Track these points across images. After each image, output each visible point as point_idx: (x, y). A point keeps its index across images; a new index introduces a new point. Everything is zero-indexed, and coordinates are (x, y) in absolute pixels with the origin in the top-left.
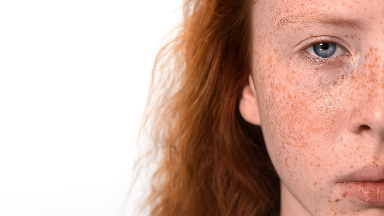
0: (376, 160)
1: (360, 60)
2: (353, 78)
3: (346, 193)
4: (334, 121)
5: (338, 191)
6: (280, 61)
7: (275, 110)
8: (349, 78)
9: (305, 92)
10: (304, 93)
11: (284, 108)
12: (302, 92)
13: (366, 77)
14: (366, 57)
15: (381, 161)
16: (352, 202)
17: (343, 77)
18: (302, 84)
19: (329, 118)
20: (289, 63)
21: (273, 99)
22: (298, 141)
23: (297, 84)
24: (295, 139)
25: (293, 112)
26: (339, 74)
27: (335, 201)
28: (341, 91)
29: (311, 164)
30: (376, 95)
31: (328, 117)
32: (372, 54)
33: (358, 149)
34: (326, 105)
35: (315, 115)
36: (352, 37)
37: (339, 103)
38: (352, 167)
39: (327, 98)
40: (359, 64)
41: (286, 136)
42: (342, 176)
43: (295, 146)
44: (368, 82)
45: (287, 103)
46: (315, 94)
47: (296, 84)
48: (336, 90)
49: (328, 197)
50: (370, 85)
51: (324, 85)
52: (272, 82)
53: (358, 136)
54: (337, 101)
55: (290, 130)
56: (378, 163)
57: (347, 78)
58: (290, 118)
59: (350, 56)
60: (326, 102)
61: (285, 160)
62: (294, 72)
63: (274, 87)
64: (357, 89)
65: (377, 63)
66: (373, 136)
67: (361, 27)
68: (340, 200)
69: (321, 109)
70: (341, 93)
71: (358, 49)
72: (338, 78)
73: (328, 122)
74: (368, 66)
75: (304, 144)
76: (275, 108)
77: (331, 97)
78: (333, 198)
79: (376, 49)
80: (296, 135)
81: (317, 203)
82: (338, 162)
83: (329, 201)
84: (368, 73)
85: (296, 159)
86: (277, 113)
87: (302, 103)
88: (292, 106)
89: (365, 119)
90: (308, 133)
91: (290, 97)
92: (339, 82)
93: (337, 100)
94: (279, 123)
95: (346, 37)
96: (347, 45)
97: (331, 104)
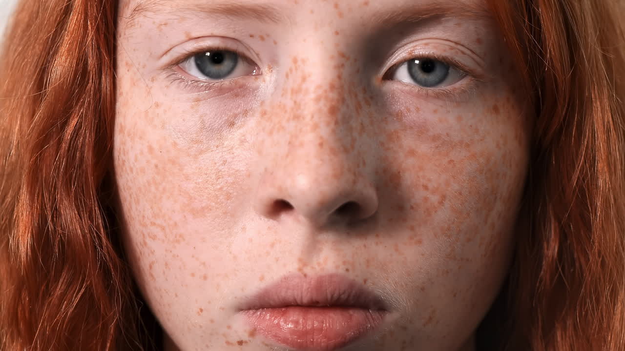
0: (305, 265)
1: (276, 81)
2: (264, 114)
3: (255, 330)
4: (231, 194)
5: (241, 324)
6: (136, 84)
7: (128, 174)
8: (258, 115)
9: (178, 141)
10: (175, 144)
11: (143, 170)
12: (173, 141)
13: (286, 112)
14: (287, 76)
15: (313, 268)
16: (267, 345)
17: (245, 113)
18: (171, 128)
19: (221, 189)
20: (151, 87)
21: (124, 155)
22: (167, 230)
23: (163, 127)
24: (163, 229)
25: (158, 178)
26: (238, 108)
27: (237, 343)
28: (243, 138)
29: (193, 275)
30: (302, 145)
31: (219, 187)
32: (296, 69)
33: (272, 245)
34: (216, 164)
35: (196, 183)
36: (262, 38)
37: (239, 161)
38: (262, 279)
39: (217, 151)
40: (276, 88)
41: (148, 223)
42: (246, 297)
43: (163, 241)
44: (288, 120)
45: (148, 162)
46: (196, 146)
47: (160, 127)
48: (233, 137)
49: (224, 335)
50: (291, 126)
51: (210, 129)
52: (123, 124)
53: (271, 222)
54: (236, 157)
55: (154, 213)
56: (308, 270)
57: (253, 115)
58: (153, 189)
59: (259, 74)
60: (216, 159)
61: (149, 269)
62: (157, 105)
63: (126, 132)
64: (271, 133)
65: (304, 86)
66: (299, 221)
67: (277, 18)
68: (246, 342)
69: (208, 173)
70: (243, 142)
71: (274, 62)
72: (236, 116)
73: (220, 196)
74: (289, 91)
75: (178, 237)
76: (129, 172)
77: (225, 149)
78: (234, 339)
79: (303, 61)
80: (165, 221)
81: (207, 346)
82: (238, 271)
83: (228, 343)
84: (289, 103)
85: (166, 264)
86: (131, 180)
87: (173, 162)
88: (156, 166)
89: (280, 189)
90: (185, 217)
91: (151, 149)
92: (238, 123)
93: (235, 154)
94: (135, 200)
95: (250, 38)
96: (253, 53)
97: (225, 162)
